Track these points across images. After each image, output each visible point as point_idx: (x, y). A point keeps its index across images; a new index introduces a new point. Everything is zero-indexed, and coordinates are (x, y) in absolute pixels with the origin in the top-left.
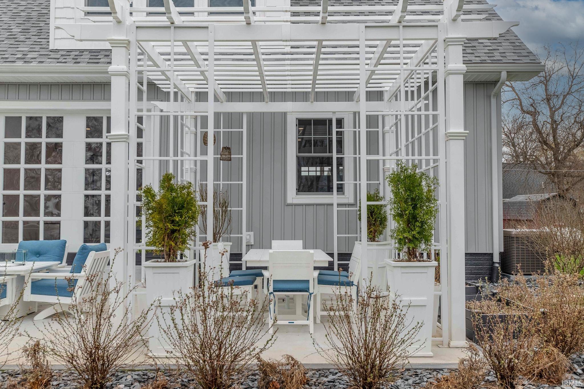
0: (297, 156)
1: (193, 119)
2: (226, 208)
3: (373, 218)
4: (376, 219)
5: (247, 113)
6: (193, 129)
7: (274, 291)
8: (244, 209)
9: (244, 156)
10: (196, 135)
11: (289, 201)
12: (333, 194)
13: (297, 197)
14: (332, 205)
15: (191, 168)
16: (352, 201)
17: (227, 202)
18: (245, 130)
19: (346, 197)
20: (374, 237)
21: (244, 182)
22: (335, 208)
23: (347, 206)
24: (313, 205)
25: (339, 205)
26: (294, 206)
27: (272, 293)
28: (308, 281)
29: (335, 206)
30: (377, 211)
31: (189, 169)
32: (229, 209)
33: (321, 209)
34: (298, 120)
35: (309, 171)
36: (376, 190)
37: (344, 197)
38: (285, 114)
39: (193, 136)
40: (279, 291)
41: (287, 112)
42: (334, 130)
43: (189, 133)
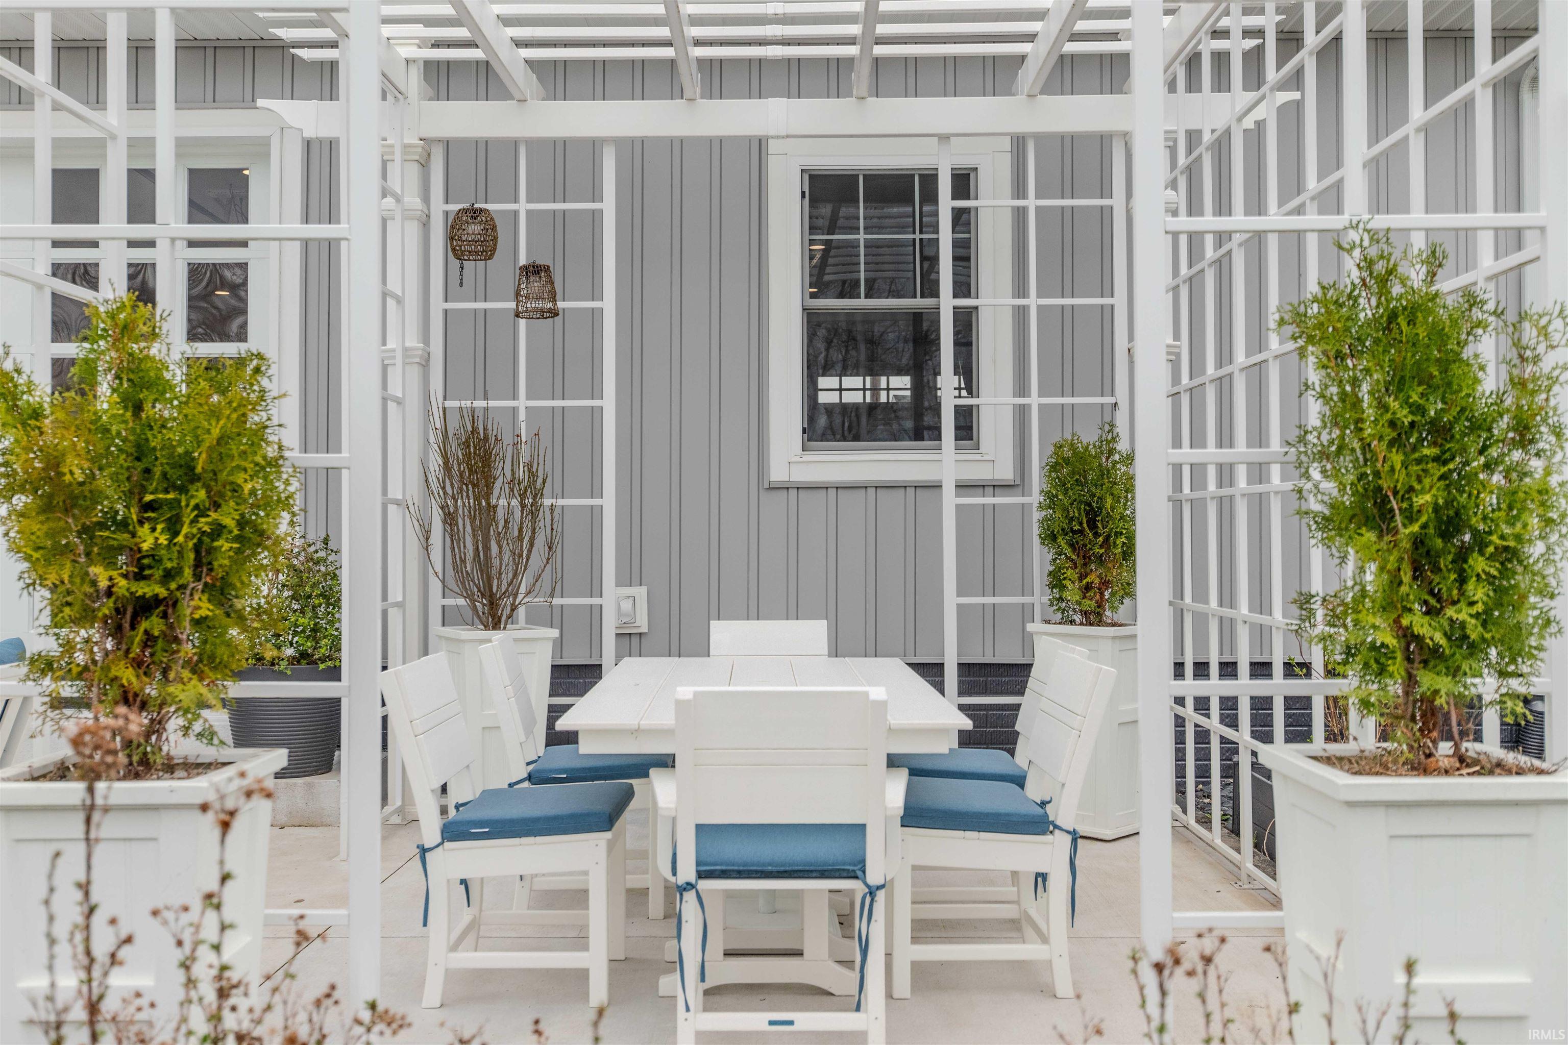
0: (804, 309)
1: (416, 166)
2: (535, 498)
3: (1096, 535)
4: (1108, 537)
5: (618, 142)
6: (414, 201)
7: (701, 875)
8: (608, 502)
9: (608, 304)
10: (425, 224)
11: (778, 473)
12: (940, 448)
13: (805, 458)
14: (937, 486)
15: (406, 350)
16: (1006, 472)
17: (540, 474)
18: (608, 206)
19: (986, 458)
20: (1100, 605)
21: (608, 403)
22: (950, 499)
23: (989, 490)
24: (864, 487)
25: (963, 487)
26: (793, 492)
27: (690, 886)
28: (860, 829)
29: (948, 490)
30: (1113, 508)
31: (399, 355)
32: (547, 502)
33: (892, 501)
34: (806, 177)
35: (841, 390)
36: (1107, 428)
37: (978, 457)
38: (761, 143)
39: (413, 230)
40: (724, 874)
41: (767, 138)
42: (946, 204)
43: (398, 217)
